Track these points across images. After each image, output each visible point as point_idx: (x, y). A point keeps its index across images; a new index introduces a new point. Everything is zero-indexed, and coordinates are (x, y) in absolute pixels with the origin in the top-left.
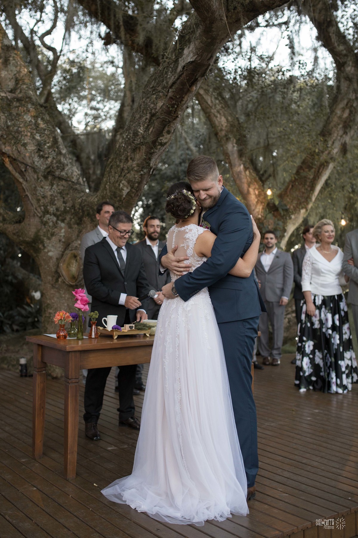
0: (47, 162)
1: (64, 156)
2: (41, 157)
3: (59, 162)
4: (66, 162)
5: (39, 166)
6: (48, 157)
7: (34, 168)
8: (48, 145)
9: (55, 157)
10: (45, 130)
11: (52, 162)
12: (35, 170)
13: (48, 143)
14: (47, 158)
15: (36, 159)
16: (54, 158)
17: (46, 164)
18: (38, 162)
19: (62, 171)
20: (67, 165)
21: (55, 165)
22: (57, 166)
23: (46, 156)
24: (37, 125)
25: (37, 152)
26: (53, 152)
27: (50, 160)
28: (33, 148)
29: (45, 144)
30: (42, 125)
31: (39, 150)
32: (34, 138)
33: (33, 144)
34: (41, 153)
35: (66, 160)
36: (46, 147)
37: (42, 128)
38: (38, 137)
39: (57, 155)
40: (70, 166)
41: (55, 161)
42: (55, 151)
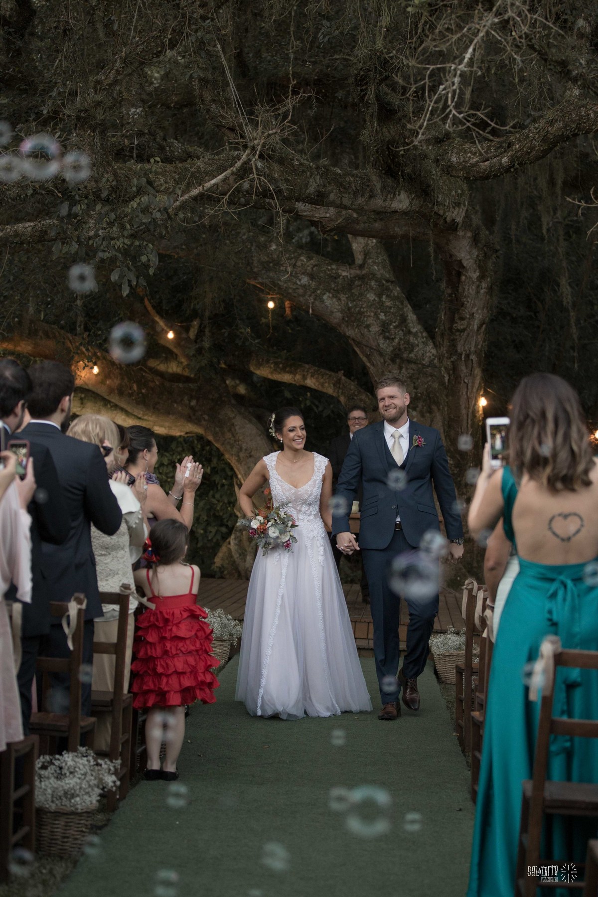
0: (394, 344)
1: (415, 335)
2: (386, 338)
3: (408, 342)
4: (416, 342)
5: (385, 348)
6: (395, 338)
7: (379, 351)
8: (394, 324)
9: (403, 337)
10: (390, 308)
11: (399, 344)
12: (381, 354)
13: (395, 322)
14: (393, 339)
15: (381, 341)
16: (401, 339)
17: (393, 346)
18: (383, 344)
19: (410, 353)
20: (418, 345)
21: (402, 347)
22: (405, 348)
23: (392, 337)
24: (382, 303)
25: (381, 334)
26: (401, 332)
27: (396, 341)
28: (377, 329)
29: (391, 324)
30: (388, 303)
31: (383, 331)
32: (378, 318)
33: (377, 324)
34: (387, 334)
35: (417, 339)
36: (392, 327)
37: (387, 306)
38: (382, 316)
39: (405, 335)
40: (421, 346)
41: (402, 342)
42: (403, 330)
